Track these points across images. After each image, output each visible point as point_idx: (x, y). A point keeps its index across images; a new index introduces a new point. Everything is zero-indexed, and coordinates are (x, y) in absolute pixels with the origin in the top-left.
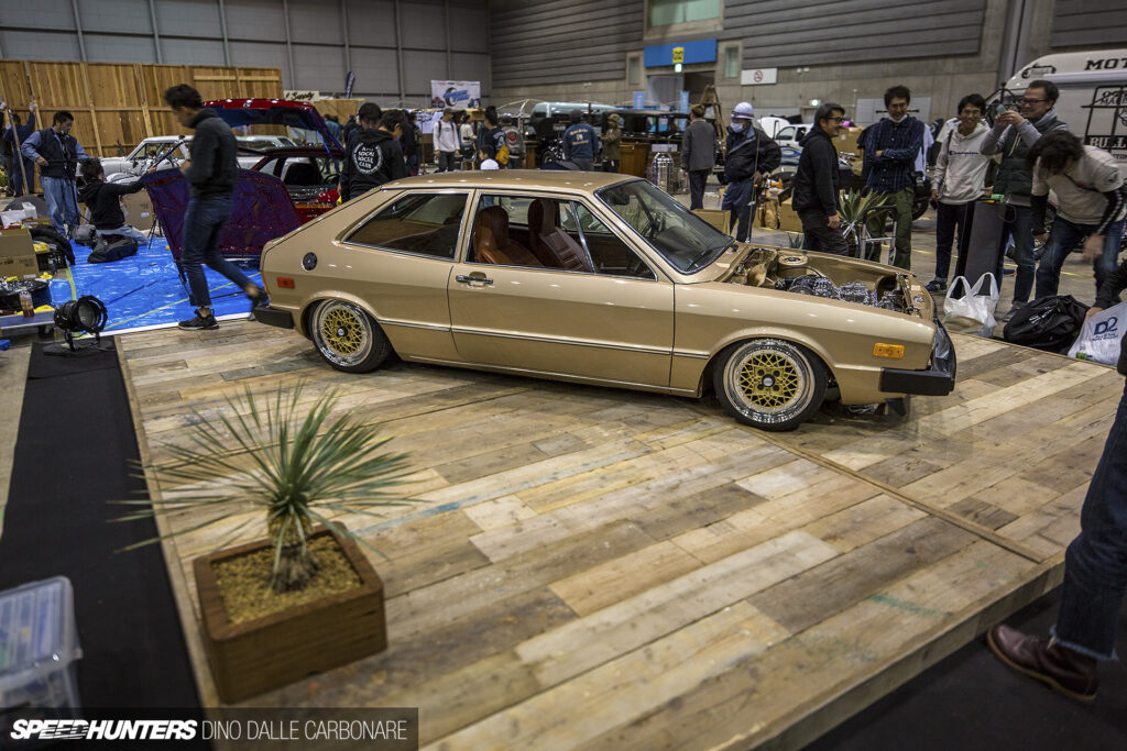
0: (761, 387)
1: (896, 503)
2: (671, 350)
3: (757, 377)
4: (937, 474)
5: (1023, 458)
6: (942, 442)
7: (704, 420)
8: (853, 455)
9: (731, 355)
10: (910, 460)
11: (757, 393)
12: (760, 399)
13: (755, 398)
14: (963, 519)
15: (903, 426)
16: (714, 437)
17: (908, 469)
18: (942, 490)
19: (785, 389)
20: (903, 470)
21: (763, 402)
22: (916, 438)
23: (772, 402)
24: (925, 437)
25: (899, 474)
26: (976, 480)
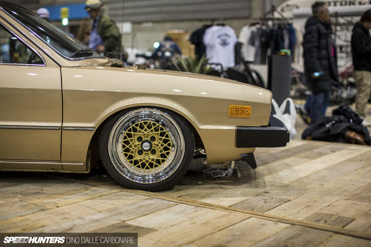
0: (140, 152)
1: (263, 221)
2: (59, 124)
3: (137, 143)
4: (288, 203)
5: (343, 189)
6: (285, 187)
7: (94, 188)
8: (221, 199)
9: (113, 125)
10: (265, 198)
11: (137, 157)
12: (140, 164)
13: (136, 162)
14: (317, 224)
15: (253, 182)
16: (103, 197)
17: (266, 202)
18: (295, 211)
19: (161, 151)
20: (262, 203)
21: (143, 165)
22: (265, 186)
23: (151, 165)
24: (271, 185)
25: (260, 206)
26: (316, 204)
